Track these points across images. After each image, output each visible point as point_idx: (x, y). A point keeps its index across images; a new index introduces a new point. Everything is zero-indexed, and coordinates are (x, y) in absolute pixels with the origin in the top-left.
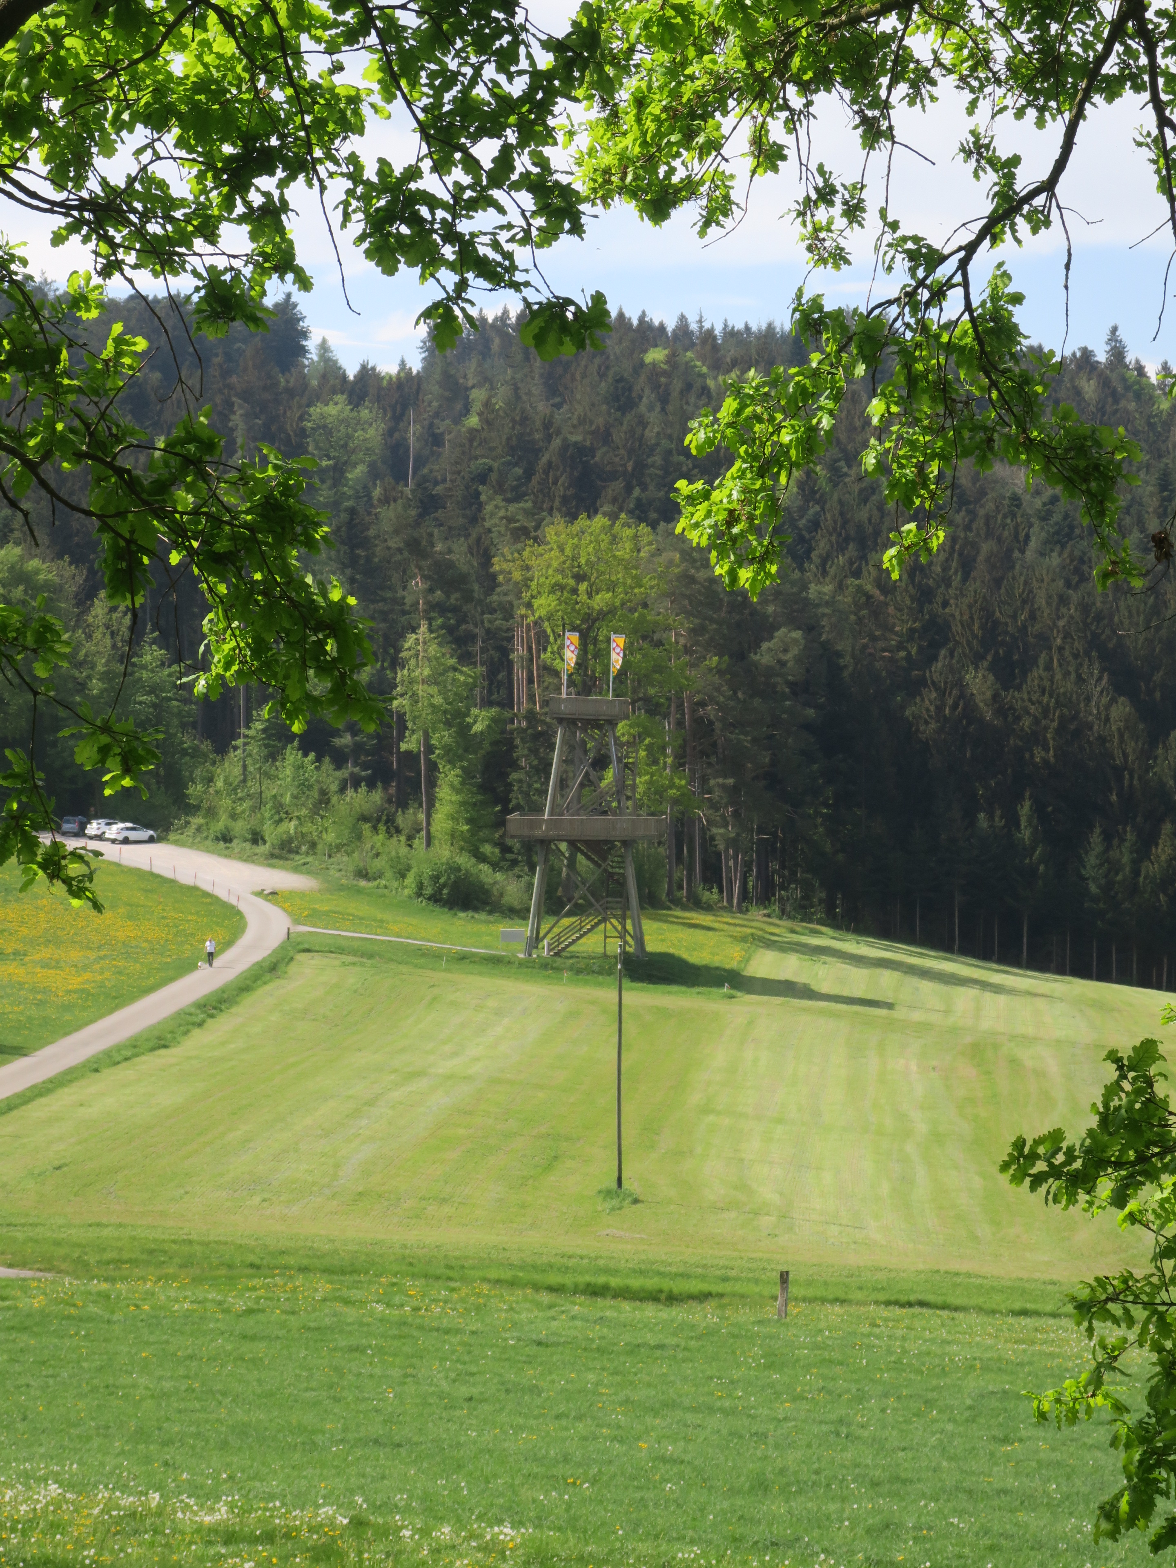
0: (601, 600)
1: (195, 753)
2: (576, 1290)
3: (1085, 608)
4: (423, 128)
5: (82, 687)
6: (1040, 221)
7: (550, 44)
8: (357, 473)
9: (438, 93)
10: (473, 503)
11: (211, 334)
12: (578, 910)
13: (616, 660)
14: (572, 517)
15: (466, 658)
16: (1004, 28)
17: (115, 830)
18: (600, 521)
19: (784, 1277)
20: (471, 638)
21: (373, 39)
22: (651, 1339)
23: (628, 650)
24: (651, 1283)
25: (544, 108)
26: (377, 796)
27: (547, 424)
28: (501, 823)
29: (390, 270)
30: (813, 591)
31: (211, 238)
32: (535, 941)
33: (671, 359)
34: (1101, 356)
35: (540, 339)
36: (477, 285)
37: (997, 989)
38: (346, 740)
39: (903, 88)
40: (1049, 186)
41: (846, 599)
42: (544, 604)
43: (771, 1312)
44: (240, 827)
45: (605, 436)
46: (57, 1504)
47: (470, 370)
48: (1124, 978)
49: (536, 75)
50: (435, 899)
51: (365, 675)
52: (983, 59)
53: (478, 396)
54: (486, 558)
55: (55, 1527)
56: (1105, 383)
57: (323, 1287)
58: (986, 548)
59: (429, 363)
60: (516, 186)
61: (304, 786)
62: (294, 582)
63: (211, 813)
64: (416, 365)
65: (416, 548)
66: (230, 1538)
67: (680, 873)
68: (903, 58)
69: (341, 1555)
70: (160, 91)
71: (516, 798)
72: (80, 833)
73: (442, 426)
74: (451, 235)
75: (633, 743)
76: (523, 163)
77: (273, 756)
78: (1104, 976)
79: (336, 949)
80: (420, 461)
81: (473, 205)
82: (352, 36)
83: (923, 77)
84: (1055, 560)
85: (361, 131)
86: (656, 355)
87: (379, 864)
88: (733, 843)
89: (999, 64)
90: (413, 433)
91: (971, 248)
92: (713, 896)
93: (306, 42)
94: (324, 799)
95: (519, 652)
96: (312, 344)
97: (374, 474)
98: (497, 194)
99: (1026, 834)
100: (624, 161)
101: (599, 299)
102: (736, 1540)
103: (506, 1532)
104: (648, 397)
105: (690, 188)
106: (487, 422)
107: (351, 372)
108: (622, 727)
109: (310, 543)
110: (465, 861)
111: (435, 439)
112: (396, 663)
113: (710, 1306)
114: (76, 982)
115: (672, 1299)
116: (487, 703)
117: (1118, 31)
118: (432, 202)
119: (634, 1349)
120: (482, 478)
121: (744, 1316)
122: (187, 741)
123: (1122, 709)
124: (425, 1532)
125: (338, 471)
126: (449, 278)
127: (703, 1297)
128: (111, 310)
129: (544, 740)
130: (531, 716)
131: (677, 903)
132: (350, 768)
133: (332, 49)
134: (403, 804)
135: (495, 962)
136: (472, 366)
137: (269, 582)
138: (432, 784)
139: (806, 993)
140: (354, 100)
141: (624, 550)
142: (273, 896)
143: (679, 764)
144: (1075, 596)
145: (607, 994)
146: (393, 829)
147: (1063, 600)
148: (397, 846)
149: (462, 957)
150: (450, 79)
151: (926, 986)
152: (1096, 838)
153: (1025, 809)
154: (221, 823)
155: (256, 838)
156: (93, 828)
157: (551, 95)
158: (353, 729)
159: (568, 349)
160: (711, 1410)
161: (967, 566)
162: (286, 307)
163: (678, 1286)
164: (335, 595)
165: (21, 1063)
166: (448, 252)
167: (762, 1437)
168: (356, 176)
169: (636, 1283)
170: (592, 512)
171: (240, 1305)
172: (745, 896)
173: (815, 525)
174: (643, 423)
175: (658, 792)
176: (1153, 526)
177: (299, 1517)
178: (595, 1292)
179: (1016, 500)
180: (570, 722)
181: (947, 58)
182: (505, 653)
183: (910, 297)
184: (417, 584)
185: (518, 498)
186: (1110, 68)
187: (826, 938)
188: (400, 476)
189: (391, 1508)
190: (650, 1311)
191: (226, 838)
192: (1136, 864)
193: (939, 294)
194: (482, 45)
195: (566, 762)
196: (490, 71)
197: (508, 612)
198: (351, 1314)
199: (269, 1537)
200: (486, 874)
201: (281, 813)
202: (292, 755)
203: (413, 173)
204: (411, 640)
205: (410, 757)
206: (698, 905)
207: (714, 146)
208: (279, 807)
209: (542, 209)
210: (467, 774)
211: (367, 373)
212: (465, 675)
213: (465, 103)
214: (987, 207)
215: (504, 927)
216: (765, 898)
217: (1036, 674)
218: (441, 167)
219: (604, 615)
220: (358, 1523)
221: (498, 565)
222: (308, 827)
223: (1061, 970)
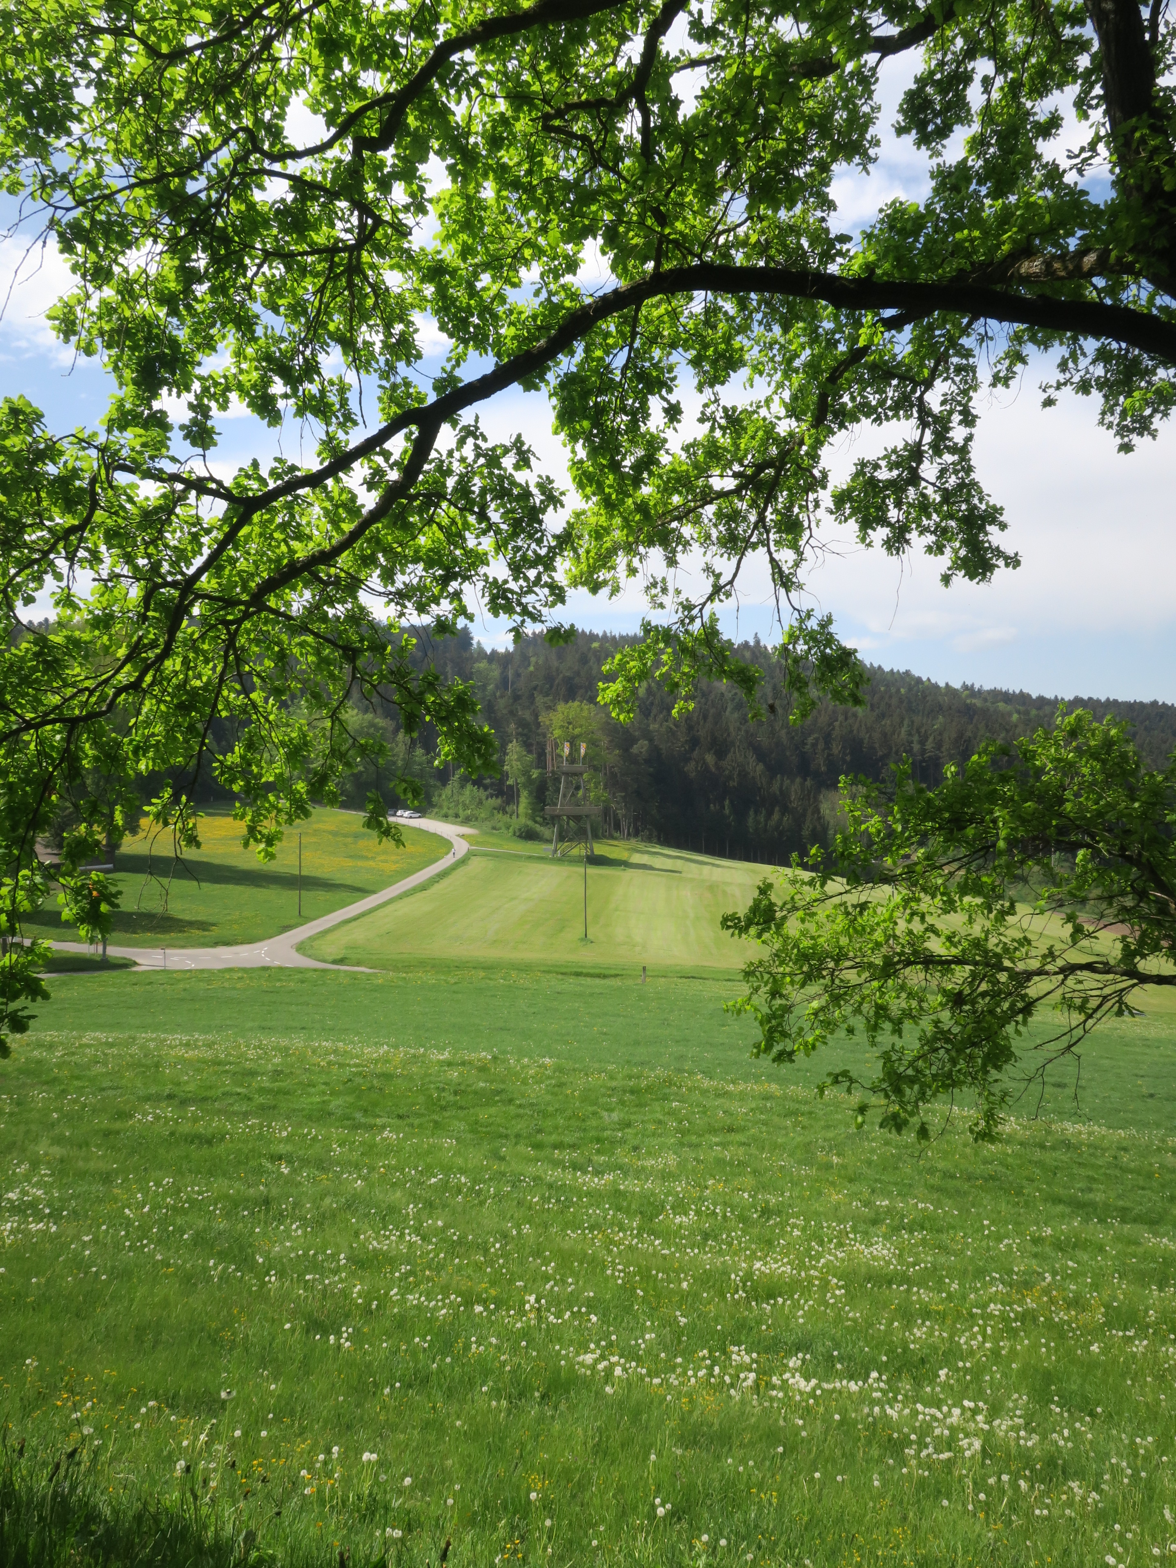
0: (577, 731)
1: (435, 786)
2: (571, 974)
3: (747, 732)
4: (509, 565)
5: (394, 763)
6: (728, 595)
7: (555, 537)
8: (491, 687)
9: (515, 553)
10: (532, 697)
11: (439, 638)
12: (570, 840)
13: (583, 752)
14: (567, 702)
15: (530, 752)
16: (715, 525)
17: (407, 813)
18: (577, 703)
19: (644, 968)
20: (531, 745)
21: (492, 533)
22: (597, 990)
23: (587, 748)
24: (597, 971)
25: (552, 559)
26: (499, 801)
27: (558, 669)
28: (543, 809)
29: (496, 615)
30: (652, 727)
31: (438, 604)
32: (555, 851)
33: (601, 646)
34: (752, 643)
35: (551, 639)
36: (528, 620)
37: (718, 866)
38: (488, 781)
39: (680, 548)
40: (731, 582)
41: (663, 730)
42: (557, 733)
43: (639, 981)
44: (451, 812)
45: (578, 674)
46: (388, 1052)
47: (530, 651)
48: (763, 862)
49: (550, 547)
50: (520, 837)
51: (495, 758)
52: (708, 537)
53: (533, 660)
54: (537, 716)
55: (387, 1061)
56: (753, 653)
57: (482, 974)
58: (712, 711)
59: (516, 649)
60: (542, 586)
61: (473, 798)
62: (469, 726)
63: (441, 807)
64: (511, 648)
65: (512, 713)
66: (450, 1064)
67: (606, 827)
68: (680, 537)
69: (489, 1069)
70: (416, 551)
71: (548, 801)
72: (394, 815)
73: (520, 671)
74: (519, 604)
75: (589, 781)
76: (545, 578)
77: (462, 787)
78: (755, 861)
79: (485, 855)
80: (513, 683)
81: (527, 593)
82: (484, 532)
83: (687, 544)
84: (736, 715)
85: (488, 565)
86: (595, 645)
87: (499, 825)
88: (624, 816)
89: (714, 538)
90: (510, 674)
91: (704, 604)
92: (617, 835)
93: (467, 534)
94: (480, 802)
95: (548, 749)
96: (474, 642)
97: (497, 687)
98: (536, 589)
99: (727, 811)
100: (582, 574)
101: (572, 626)
102: (628, 1062)
103: (547, 1060)
104: (593, 659)
105: (605, 583)
106: (536, 669)
107: (489, 652)
108: (585, 776)
109: (474, 711)
110: (530, 823)
111: (518, 675)
112: (505, 754)
113: (618, 979)
114: (394, 867)
115: (605, 977)
116: (537, 767)
117: (756, 527)
118: (512, 592)
119: (591, 995)
120: (535, 688)
121: (629, 982)
122: (432, 782)
123: (760, 767)
124: (518, 1061)
125: (484, 687)
126: (518, 619)
127: (616, 976)
128: (403, 630)
129: (557, 780)
130: (553, 772)
131: (605, 837)
132: (490, 791)
133: (477, 537)
134: (508, 803)
135: (541, 859)
136: (531, 649)
137: (460, 726)
138: (518, 796)
139: (651, 868)
140: (486, 554)
141: (585, 714)
142: (462, 836)
143: (605, 788)
144: (743, 728)
145: (581, 870)
146: (505, 812)
147: (739, 729)
148: (506, 818)
149: (530, 857)
150: (519, 549)
151: (693, 865)
152: (752, 813)
153: (727, 802)
154: (445, 810)
155: (457, 816)
156: (399, 813)
157: (555, 554)
158: (491, 777)
159: (562, 643)
160: (619, 1016)
161: (705, 718)
162: (465, 629)
163: (607, 972)
164: (486, 729)
165: (374, 896)
166: (518, 609)
167: (637, 1025)
168: (486, 581)
169: (592, 971)
170: (574, 700)
171: (453, 981)
172: (629, 834)
173: (652, 704)
174: (591, 668)
175: (598, 798)
176: (771, 702)
177: (473, 1056)
178: (578, 974)
179: (722, 694)
180: (567, 774)
181: (695, 536)
182: (544, 750)
183: (682, 622)
184: (513, 726)
185: (547, 695)
186: (754, 539)
187: (658, 849)
188: (506, 688)
189: (507, 1052)
190: (597, 981)
191: (446, 816)
192: (766, 821)
193: (692, 619)
194: (530, 536)
195: (566, 788)
196: (534, 546)
197: (544, 736)
198: (492, 983)
199: (463, 1064)
200: (538, 828)
201: (465, 807)
202: (469, 786)
203: (506, 582)
204: (510, 746)
205: (511, 787)
206: (612, 837)
207: (613, 568)
208: (464, 805)
209: (552, 594)
210: (530, 793)
211: (494, 652)
212: (530, 758)
213: (524, 557)
214: (710, 590)
215: (544, 846)
216: (636, 834)
217: (729, 756)
218: (516, 579)
219: (578, 736)
220: (495, 1058)
221: (541, 719)
222: (476, 812)
223: (740, 859)
